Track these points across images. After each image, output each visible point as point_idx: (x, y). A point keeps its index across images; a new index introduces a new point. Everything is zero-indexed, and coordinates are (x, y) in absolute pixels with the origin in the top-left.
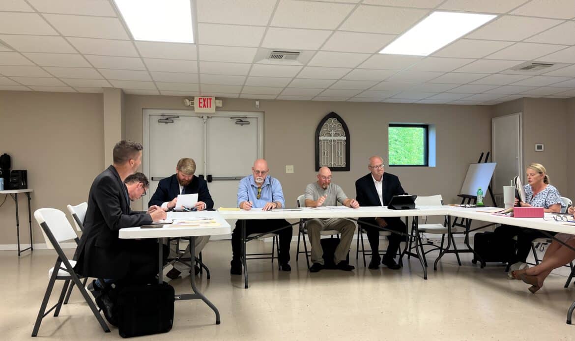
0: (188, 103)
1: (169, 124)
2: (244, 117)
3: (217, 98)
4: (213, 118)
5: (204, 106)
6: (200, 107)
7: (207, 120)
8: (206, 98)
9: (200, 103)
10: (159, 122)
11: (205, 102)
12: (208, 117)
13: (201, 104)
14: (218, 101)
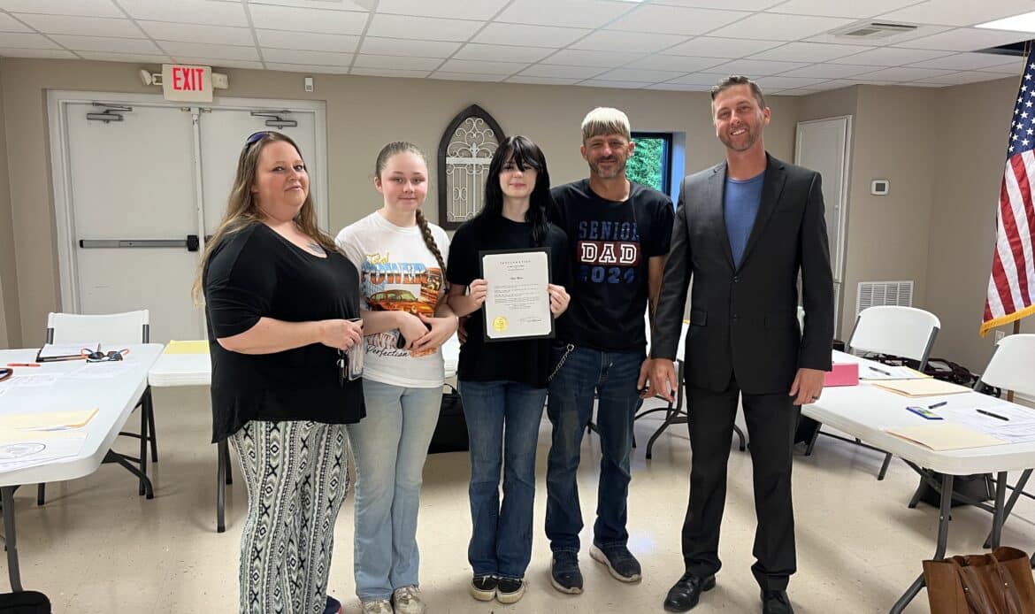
0: (148, 78)
1: (112, 122)
2: (282, 112)
3: (215, 70)
4: (213, 112)
5: (187, 85)
6: (176, 88)
7: (199, 116)
8: (195, 68)
9: (176, 79)
10: (88, 119)
11: (189, 77)
12: (201, 110)
13: (178, 82)
14: (218, 76)
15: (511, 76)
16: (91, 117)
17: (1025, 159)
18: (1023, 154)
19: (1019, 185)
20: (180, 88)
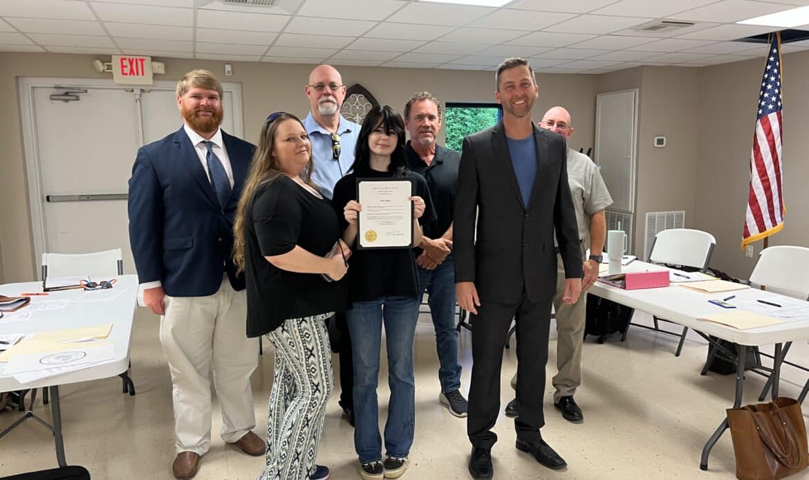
0: (100, 66)
1: (70, 102)
3: (154, 59)
4: (152, 92)
5: (132, 72)
6: (123, 74)
7: (140, 96)
8: (135, 58)
9: (123, 67)
10: (52, 99)
11: (133, 65)
12: (142, 91)
13: (125, 69)
14: (156, 64)
15: (386, 62)
16: (53, 97)
17: (770, 119)
18: (769, 115)
19: (767, 138)
20: (126, 74)
